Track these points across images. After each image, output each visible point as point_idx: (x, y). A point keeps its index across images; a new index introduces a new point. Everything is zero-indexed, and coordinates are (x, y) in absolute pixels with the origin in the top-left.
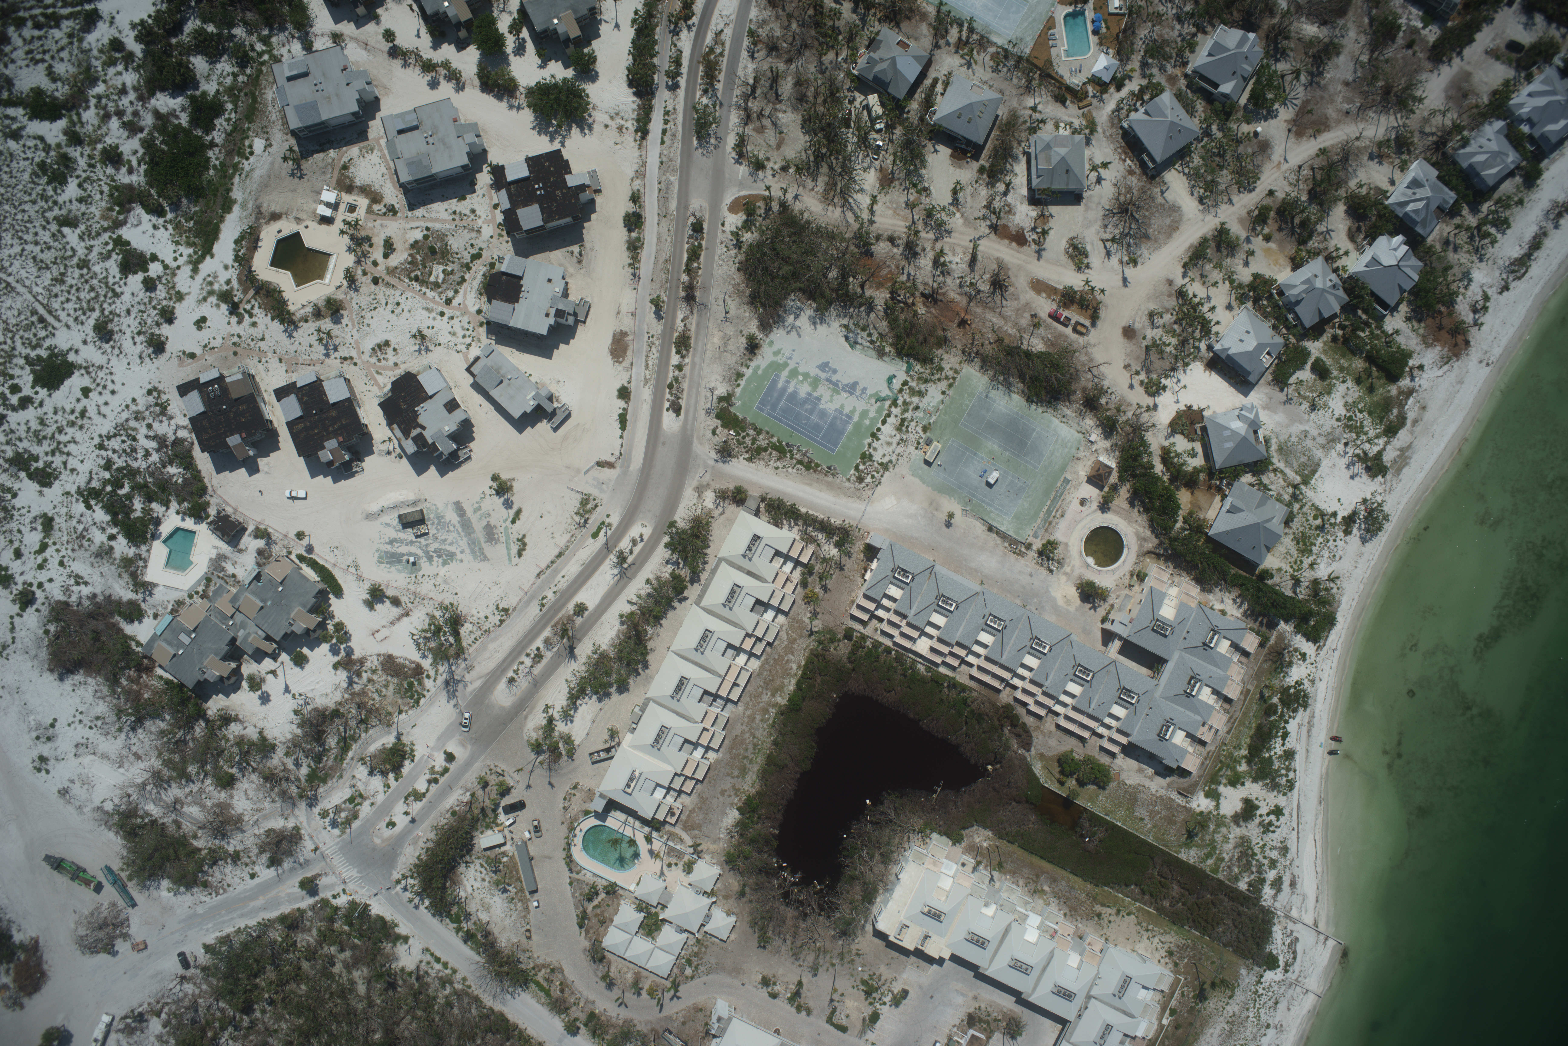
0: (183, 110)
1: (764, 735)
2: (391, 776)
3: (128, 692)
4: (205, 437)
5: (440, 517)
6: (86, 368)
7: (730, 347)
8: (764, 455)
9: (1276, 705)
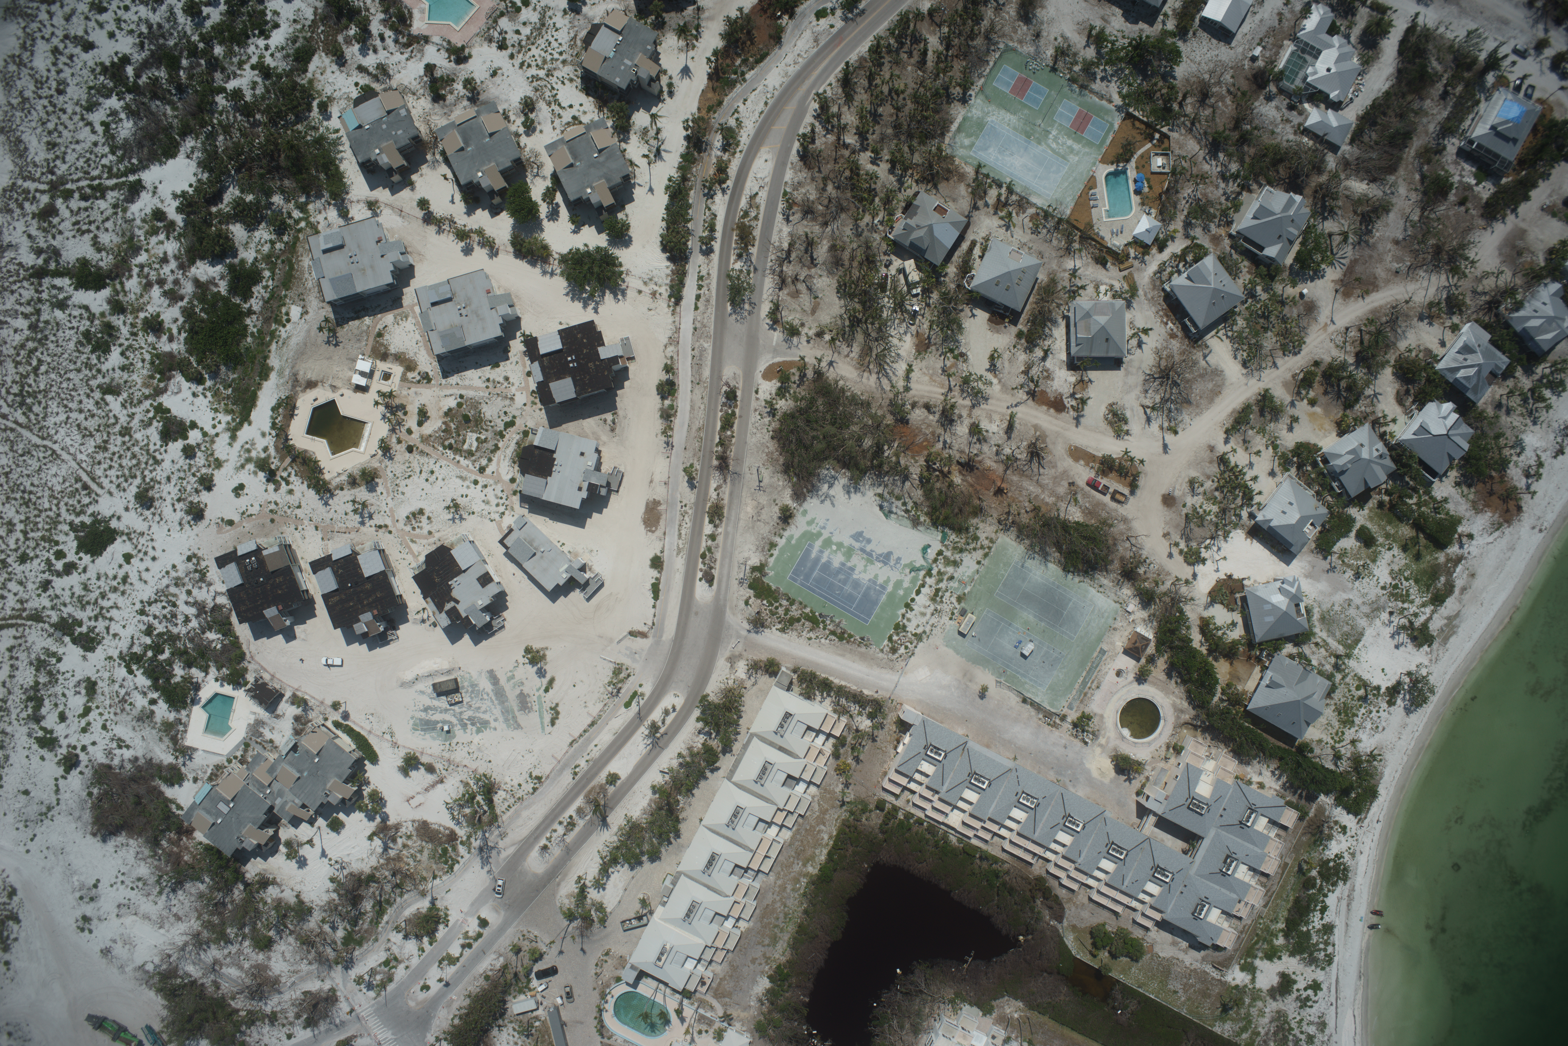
0: (222, 277)
1: (795, 905)
2: (426, 940)
3: (170, 855)
4: (243, 608)
5: (473, 685)
6: (128, 534)
7: (764, 516)
8: (797, 625)
9: (1315, 879)
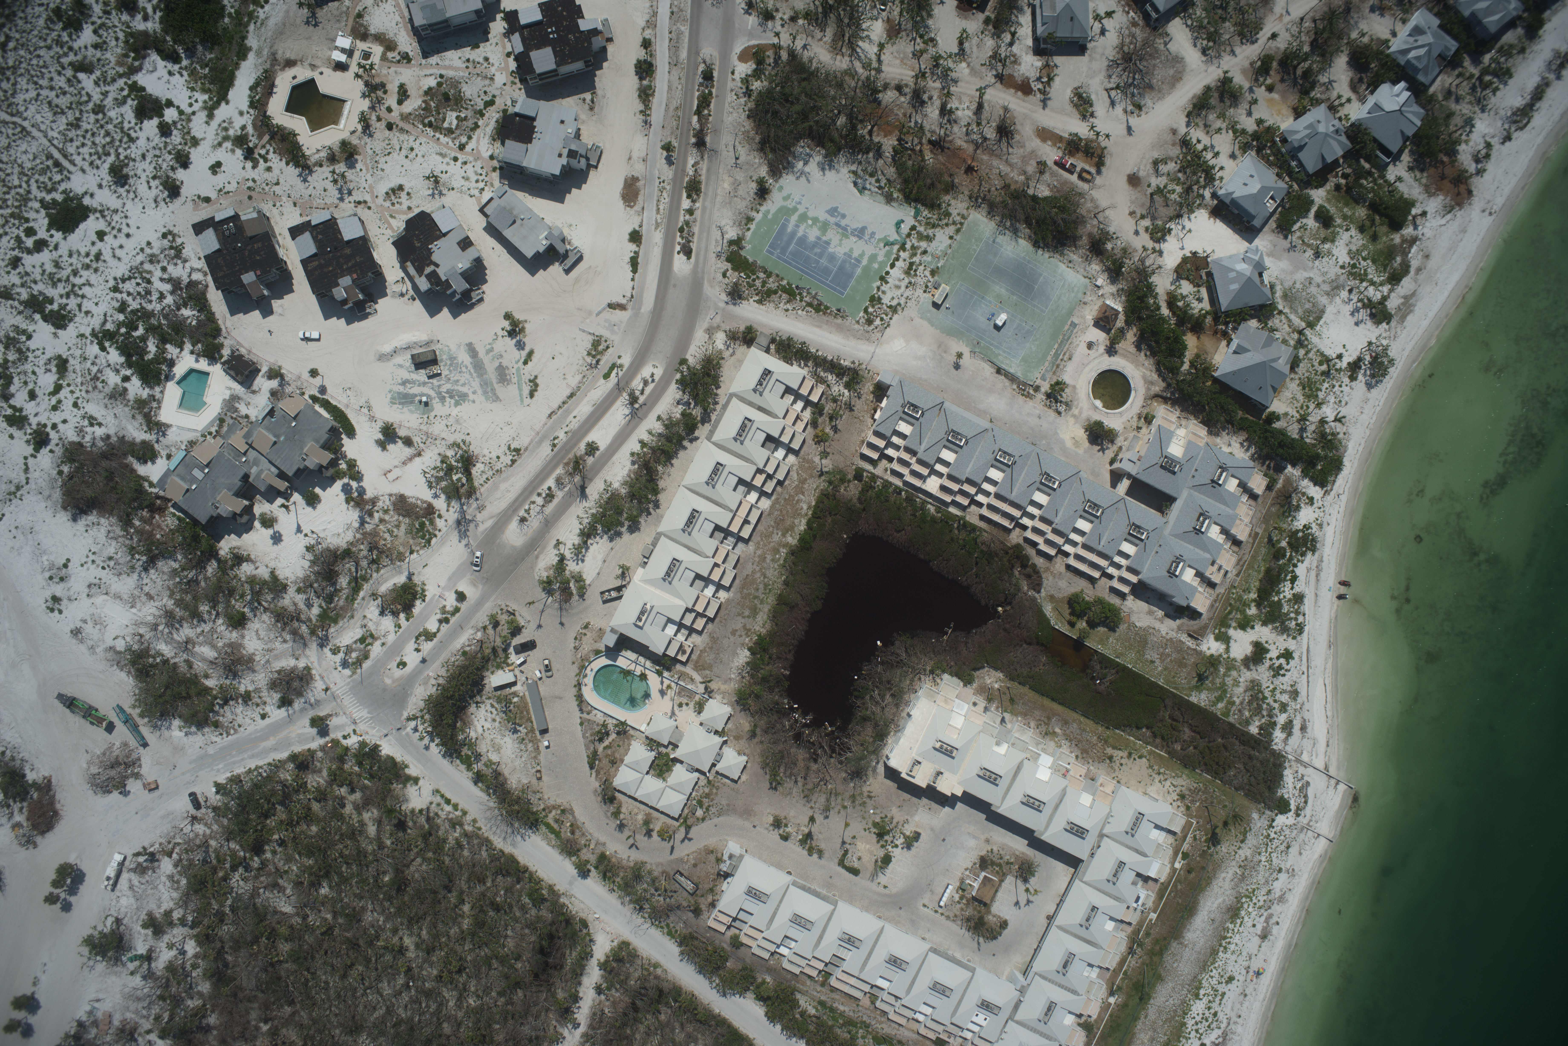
1: (775, 575)
2: (402, 616)
3: (140, 532)
4: (220, 274)
5: (452, 358)
6: (101, 212)
7: (741, 191)
8: (774, 297)
9: (1284, 549)
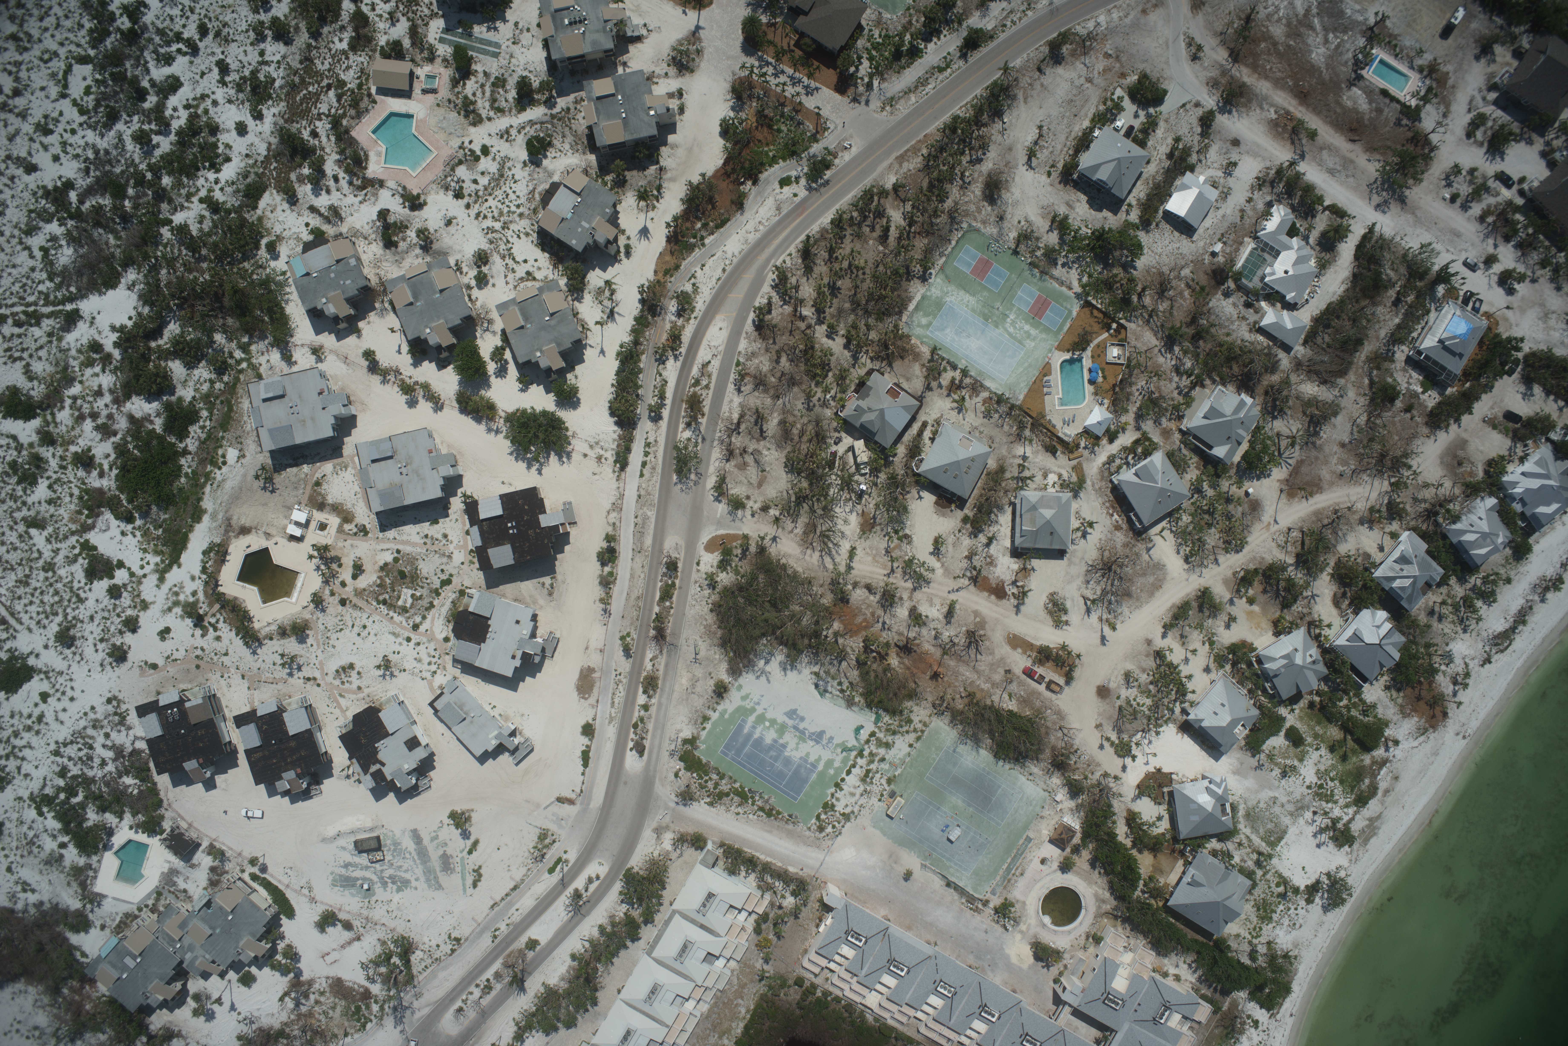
0: (158, 415)
3: (70, 1003)
4: (162, 759)
5: (396, 844)
6: (46, 673)
7: (699, 689)
8: (726, 800)
